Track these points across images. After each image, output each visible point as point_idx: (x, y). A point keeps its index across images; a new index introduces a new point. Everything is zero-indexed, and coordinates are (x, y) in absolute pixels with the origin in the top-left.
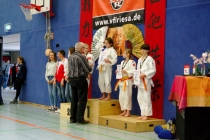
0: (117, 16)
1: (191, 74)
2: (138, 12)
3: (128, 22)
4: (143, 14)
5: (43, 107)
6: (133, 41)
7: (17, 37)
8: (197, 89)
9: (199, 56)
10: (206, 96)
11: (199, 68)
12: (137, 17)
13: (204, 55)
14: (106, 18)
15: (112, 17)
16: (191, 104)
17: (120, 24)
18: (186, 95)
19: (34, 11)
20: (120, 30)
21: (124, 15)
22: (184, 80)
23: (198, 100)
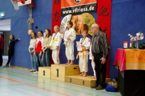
0: (78, 7)
1: (129, 47)
2: (93, 5)
3: (85, 12)
4: (96, 6)
5: (26, 70)
6: (89, 25)
7: (8, 22)
8: (133, 57)
9: (134, 35)
10: (139, 63)
11: (134, 43)
12: (92, 8)
13: (138, 34)
14: (70, 9)
15: (75, 8)
16: (128, 68)
17: (80, 13)
18: (125, 62)
19: (20, 4)
20: (80, 17)
21: (83, 7)
22: (124, 52)
23: (133, 65)
